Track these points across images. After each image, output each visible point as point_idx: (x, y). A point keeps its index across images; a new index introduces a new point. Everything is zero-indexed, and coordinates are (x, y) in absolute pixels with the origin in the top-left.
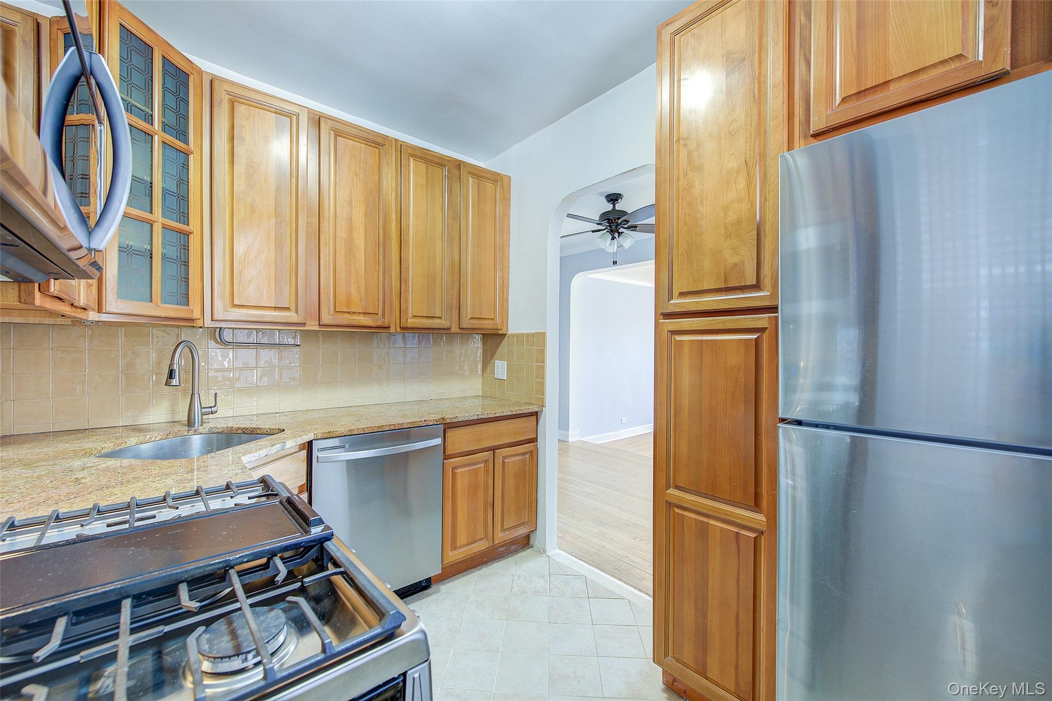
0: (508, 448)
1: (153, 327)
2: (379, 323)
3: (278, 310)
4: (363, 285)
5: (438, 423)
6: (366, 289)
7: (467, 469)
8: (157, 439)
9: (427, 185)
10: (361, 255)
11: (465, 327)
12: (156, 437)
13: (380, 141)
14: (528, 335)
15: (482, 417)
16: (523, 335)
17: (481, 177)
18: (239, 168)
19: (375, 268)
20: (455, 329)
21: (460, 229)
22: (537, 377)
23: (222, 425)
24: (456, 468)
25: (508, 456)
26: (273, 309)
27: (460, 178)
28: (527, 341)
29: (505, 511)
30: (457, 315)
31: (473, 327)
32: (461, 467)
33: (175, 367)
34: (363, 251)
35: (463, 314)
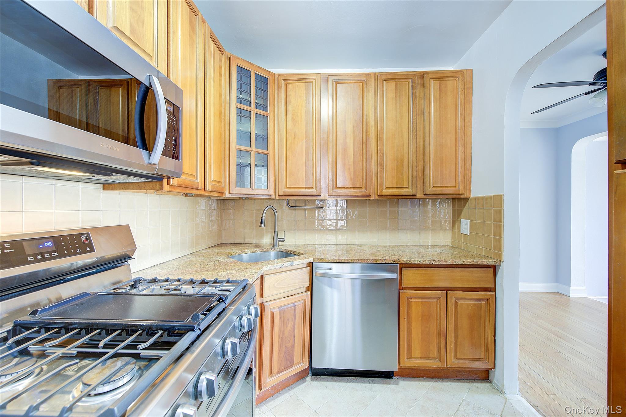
0: (461, 292)
1: (265, 200)
2: (363, 194)
3: (307, 189)
4: (352, 170)
5: (395, 263)
6: (354, 172)
7: (420, 300)
8: (259, 251)
9: (396, 97)
10: (351, 152)
11: (428, 193)
12: (258, 250)
13: (363, 77)
14: (487, 198)
15: (434, 263)
16: (482, 198)
17: (443, 77)
18: (290, 117)
19: (360, 159)
20: (420, 195)
21: (424, 121)
22: (495, 235)
23: (283, 248)
24: (411, 298)
25: (461, 299)
26: (305, 188)
27: (424, 84)
28: (486, 203)
29: (459, 343)
30: (422, 185)
31: (436, 193)
32: (416, 298)
33: (264, 218)
34: (353, 149)
35: (427, 184)
